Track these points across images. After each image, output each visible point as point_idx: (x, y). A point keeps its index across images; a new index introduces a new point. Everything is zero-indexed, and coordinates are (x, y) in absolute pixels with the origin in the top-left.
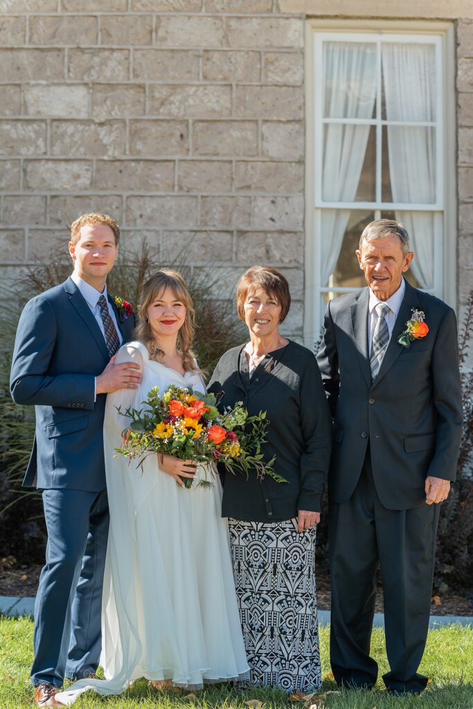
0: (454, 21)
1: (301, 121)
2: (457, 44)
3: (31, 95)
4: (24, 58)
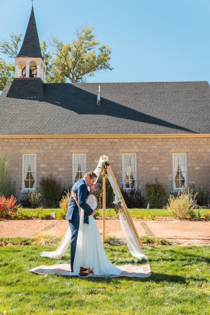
0: (137, 152)
1: (122, 163)
2: (137, 155)
4: (94, 157)
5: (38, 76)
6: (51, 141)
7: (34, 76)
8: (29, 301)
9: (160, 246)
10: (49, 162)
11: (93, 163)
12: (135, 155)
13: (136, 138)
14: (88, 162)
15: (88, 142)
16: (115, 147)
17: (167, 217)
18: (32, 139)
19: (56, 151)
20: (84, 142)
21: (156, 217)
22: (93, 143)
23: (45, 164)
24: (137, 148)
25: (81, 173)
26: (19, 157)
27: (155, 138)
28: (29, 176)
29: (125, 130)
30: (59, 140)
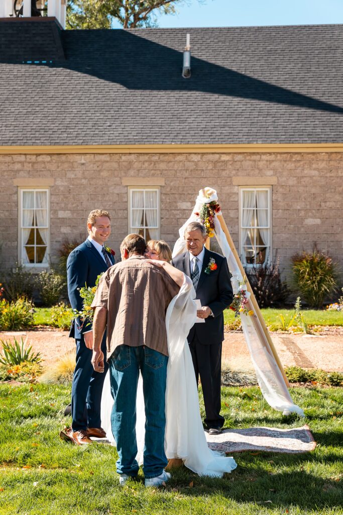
0: (272, 185)
1: (238, 209)
2: (273, 191)
3: (179, 204)
4: (177, 196)
5: (51, 13)
6: (81, 160)
7: (42, 13)
8: (53, 497)
9: (328, 389)
10: (78, 206)
11: (173, 208)
12: (267, 191)
13: (270, 154)
14: (162, 206)
15: (163, 161)
16: (224, 173)
17: (339, 327)
18: (40, 155)
19: (92, 183)
20: (155, 162)
21: (316, 327)
22: (174, 165)
23: (69, 212)
24: (273, 175)
25: (147, 230)
26: (11, 195)
27: (313, 153)
28: (35, 237)
29: (246, 134)
30: (98, 158)
